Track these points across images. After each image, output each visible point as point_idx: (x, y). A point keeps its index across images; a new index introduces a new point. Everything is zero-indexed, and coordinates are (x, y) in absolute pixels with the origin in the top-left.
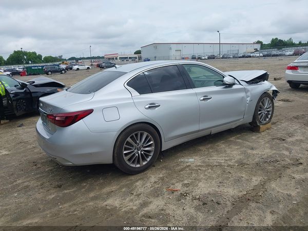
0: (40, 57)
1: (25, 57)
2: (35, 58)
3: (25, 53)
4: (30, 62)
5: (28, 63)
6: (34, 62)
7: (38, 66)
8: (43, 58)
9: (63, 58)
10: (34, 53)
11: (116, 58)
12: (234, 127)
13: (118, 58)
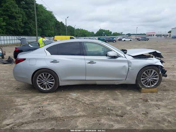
0: (111, 32)
1: (104, 33)
2: (108, 33)
3: (104, 31)
4: (106, 35)
5: (104, 36)
6: (107, 36)
7: (103, 38)
8: (112, 33)
9: (123, 34)
10: (109, 31)
11: (154, 35)
12: (117, 84)
13: (155, 35)
